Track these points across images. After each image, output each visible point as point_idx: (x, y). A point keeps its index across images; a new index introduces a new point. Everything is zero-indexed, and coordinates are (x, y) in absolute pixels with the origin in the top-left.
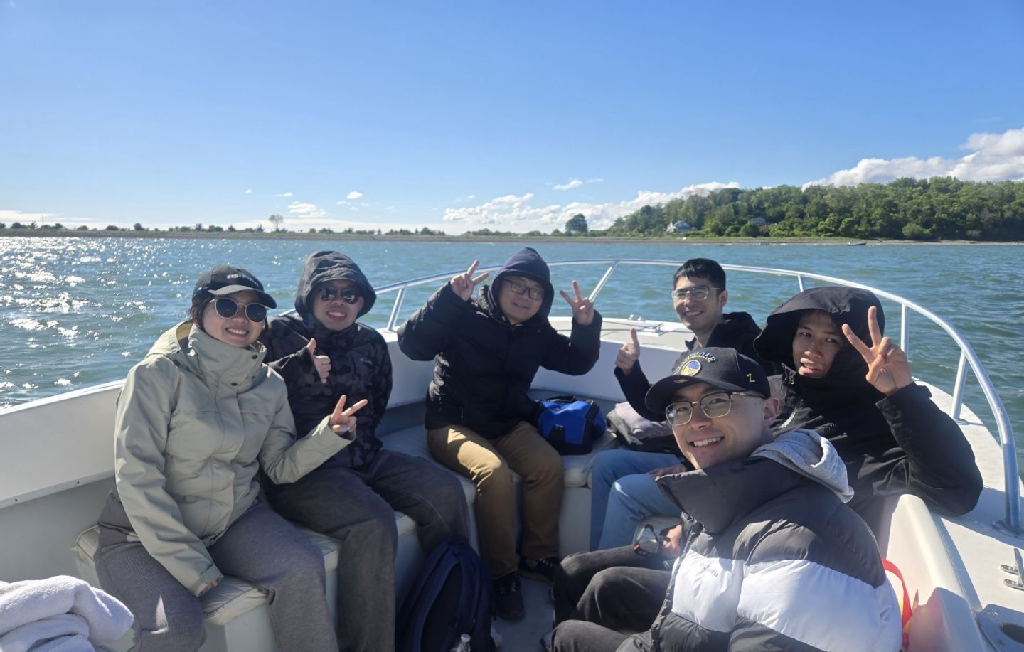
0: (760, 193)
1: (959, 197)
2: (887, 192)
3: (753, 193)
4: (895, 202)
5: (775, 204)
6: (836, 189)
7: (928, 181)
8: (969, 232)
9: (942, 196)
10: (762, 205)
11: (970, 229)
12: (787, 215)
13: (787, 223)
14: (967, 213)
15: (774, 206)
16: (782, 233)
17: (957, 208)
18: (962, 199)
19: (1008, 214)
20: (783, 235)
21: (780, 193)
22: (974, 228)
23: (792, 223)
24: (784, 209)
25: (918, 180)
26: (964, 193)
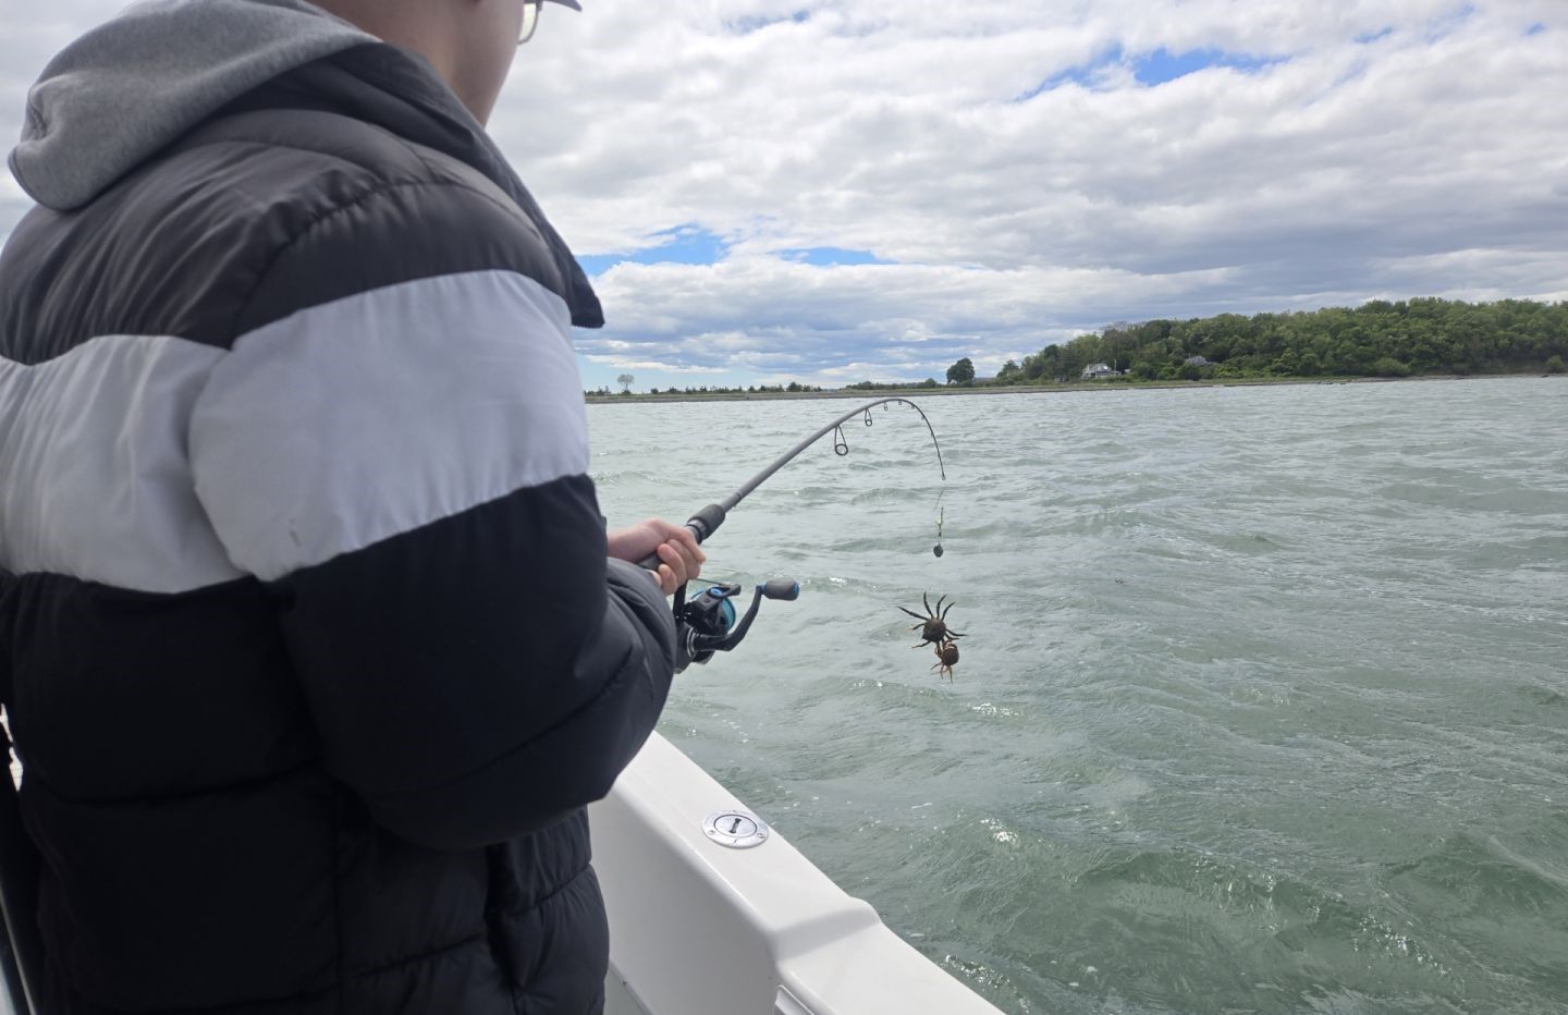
0: (1196, 325)
1: (1444, 324)
2: (1355, 320)
3: (1185, 325)
4: (1366, 333)
5: (1216, 337)
6: (1292, 319)
7: (1407, 304)
8: (1456, 366)
9: (1423, 324)
10: (1201, 340)
11: (1456, 362)
12: (1233, 351)
13: (1234, 362)
14: (1453, 343)
15: (1216, 341)
16: (1229, 374)
17: (1441, 338)
18: (1447, 327)
19: (1504, 342)
20: (1230, 377)
21: (1223, 325)
22: (1463, 361)
23: (1240, 362)
24: (1227, 346)
25: (1394, 303)
26: (1450, 319)
